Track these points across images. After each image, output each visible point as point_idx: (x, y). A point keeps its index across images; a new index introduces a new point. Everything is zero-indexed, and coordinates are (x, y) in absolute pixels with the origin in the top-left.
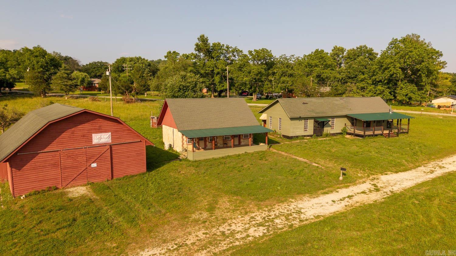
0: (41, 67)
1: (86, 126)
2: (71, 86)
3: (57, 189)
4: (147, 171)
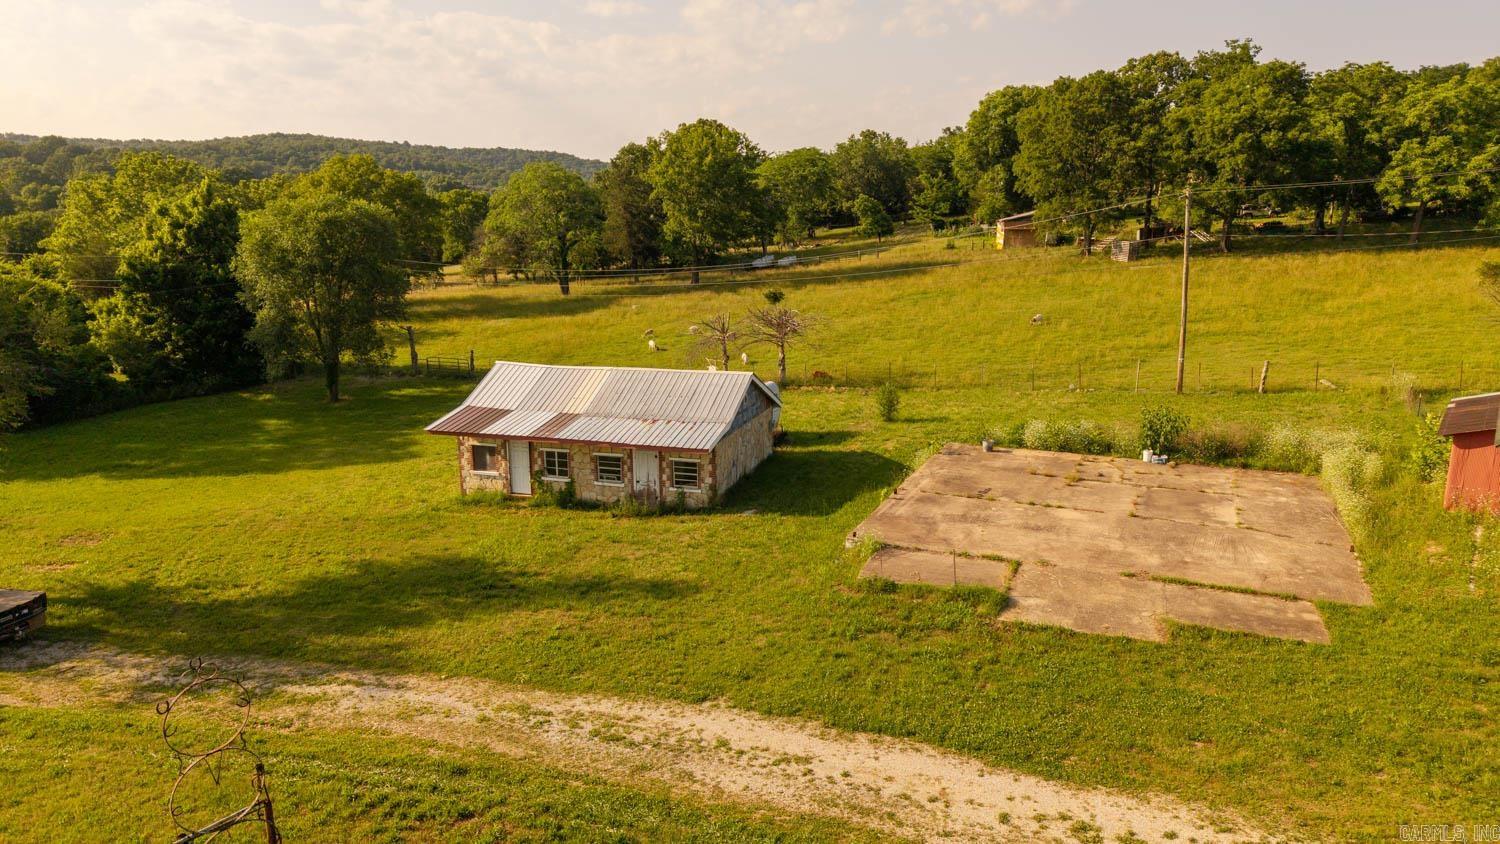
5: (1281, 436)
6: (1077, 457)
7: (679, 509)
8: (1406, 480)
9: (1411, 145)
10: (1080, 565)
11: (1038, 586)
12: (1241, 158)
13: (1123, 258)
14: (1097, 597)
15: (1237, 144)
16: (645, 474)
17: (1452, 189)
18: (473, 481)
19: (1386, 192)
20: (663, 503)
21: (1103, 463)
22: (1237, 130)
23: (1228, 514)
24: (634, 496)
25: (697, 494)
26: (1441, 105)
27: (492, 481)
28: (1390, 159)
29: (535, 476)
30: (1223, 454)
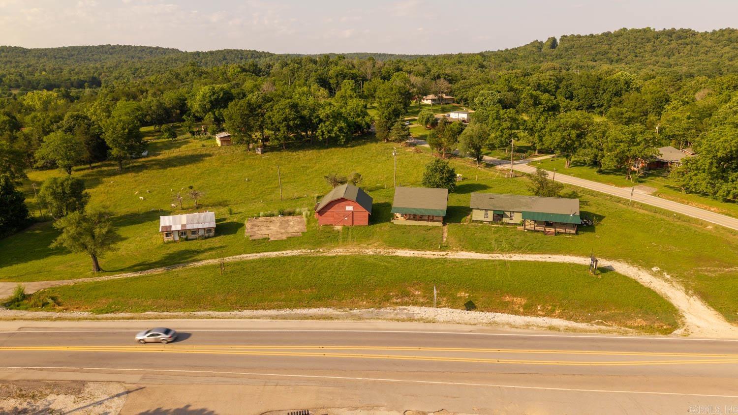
0: (385, 117)
1: (344, 203)
2: (403, 136)
3: (332, 225)
4: (369, 224)
5: (298, 210)
6: (269, 218)
7: (209, 237)
8: (312, 215)
9: (322, 124)
10: (276, 233)
11: (272, 236)
12: (285, 128)
13: (259, 153)
14: (278, 236)
15: (283, 125)
16: (201, 233)
17: (332, 135)
18: (166, 239)
19: (318, 136)
20: (205, 237)
21: (273, 218)
22: (283, 121)
23: (291, 223)
24: (200, 237)
25: (212, 234)
26: (327, 114)
27: (170, 238)
28: (318, 127)
29: (179, 236)
30: (291, 214)
